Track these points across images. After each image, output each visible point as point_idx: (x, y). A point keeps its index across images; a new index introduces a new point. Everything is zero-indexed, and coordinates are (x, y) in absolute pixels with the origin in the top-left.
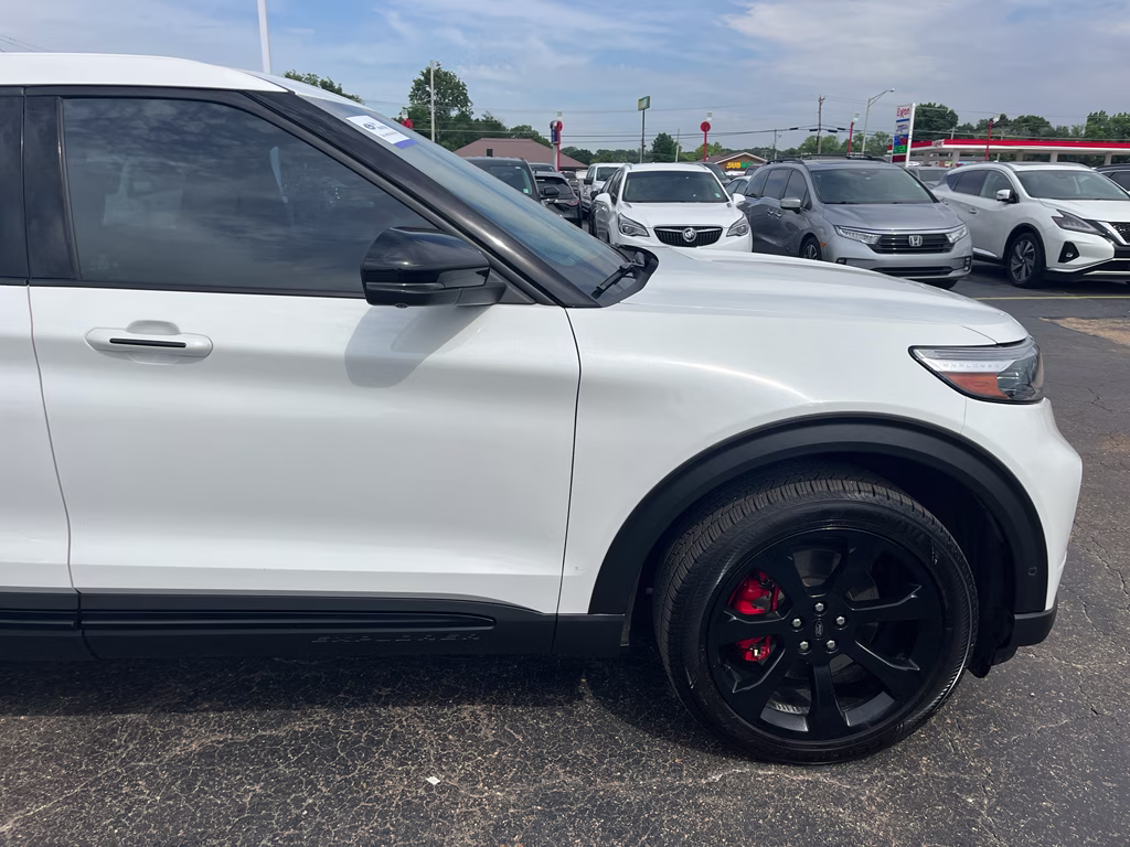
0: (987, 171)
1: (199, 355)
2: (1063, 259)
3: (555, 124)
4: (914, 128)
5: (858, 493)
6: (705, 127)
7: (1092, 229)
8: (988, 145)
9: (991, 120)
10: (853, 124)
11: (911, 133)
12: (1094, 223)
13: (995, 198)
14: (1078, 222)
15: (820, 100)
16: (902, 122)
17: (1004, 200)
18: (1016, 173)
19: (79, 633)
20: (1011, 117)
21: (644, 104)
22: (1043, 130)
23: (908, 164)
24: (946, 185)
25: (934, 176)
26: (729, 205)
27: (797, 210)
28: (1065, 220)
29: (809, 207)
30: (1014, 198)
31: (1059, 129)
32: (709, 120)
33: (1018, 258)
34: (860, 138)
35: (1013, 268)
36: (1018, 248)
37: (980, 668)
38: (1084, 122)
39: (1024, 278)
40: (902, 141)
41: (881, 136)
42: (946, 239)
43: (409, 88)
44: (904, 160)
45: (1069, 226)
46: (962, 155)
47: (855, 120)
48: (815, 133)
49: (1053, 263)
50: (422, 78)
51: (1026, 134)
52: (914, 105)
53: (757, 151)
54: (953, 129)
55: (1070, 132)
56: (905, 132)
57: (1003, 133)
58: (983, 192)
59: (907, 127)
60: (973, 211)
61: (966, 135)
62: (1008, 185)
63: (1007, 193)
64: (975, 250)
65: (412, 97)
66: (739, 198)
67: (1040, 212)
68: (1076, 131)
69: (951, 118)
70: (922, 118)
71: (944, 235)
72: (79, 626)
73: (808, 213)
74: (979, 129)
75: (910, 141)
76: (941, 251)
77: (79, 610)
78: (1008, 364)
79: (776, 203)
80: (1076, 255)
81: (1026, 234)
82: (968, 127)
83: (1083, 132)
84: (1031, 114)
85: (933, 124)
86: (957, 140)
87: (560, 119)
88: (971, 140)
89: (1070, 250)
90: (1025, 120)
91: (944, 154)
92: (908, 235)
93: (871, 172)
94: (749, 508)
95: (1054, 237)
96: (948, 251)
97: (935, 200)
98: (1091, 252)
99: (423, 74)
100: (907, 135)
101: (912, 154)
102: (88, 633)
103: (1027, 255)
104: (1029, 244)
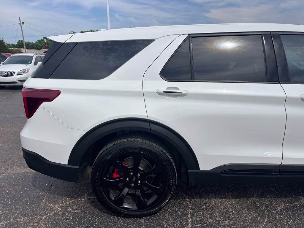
19: (278, 176)
72: (279, 174)
102: (280, 176)
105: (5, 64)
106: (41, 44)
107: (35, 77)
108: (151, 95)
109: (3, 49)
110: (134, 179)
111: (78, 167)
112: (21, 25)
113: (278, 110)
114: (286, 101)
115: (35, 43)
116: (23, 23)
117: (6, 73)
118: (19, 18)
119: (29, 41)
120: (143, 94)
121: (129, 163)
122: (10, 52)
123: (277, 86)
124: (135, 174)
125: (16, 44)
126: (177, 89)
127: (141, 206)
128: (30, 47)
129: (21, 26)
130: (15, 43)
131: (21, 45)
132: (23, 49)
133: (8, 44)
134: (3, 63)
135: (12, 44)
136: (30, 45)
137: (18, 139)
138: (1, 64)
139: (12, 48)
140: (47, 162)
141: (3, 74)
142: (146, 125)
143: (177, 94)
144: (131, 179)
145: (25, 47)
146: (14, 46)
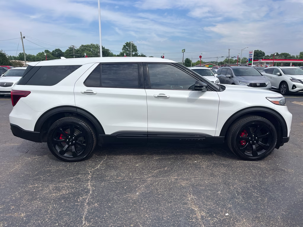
0: (274, 68)
1: (168, 98)
2: (293, 88)
3: (162, 57)
4: (254, 56)
5: (259, 118)
6: (201, 57)
7: (299, 82)
8: (273, 61)
9: (274, 54)
10: (238, 56)
11: (253, 58)
12: (300, 80)
13: (276, 75)
14: (296, 80)
15: (229, 50)
16: (250, 55)
17: (278, 75)
18: (281, 69)
19: (147, 138)
20: (279, 53)
21: (184, 51)
22: (288, 57)
23: (252, 65)
24: (264, 72)
25: (260, 69)
26: (214, 77)
27: (230, 78)
28: (293, 80)
29: (233, 77)
30: (281, 75)
31: (292, 56)
32: (201, 55)
33: (282, 88)
34: (240, 59)
35: (281, 91)
36: (282, 86)
37: (278, 147)
38: (299, 54)
39: (284, 93)
40: (251, 60)
41: (245, 59)
42: (265, 84)
43: (122, 47)
44: (251, 65)
45: (294, 81)
46: (266, 63)
47: (239, 55)
48: (228, 58)
49: (290, 89)
50: (125, 45)
51: (283, 57)
52: (253, 51)
53: (212, 62)
54: (264, 57)
55: (295, 57)
56: (251, 58)
57: (277, 58)
58: (273, 73)
59: (252, 56)
60: (271, 78)
61: (267, 58)
62: (279, 72)
63: (279, 73)
64: (272, 87)
65: (123, 49)
66: (216, 75)
67: (287, 78)
68: (297, 57)
69: (263, 54)
70: (256, 54)
71: (265, 83)
72: (147, 137)
73: (232, 78)
74: (271, 56)
75: (253, 60)
76: (264, 87)
77: (148, 134)
78: (280, 100)
79: (225, 76)
80: (296, 87)
81: (284, 83)
82: (268, 56)
83: (299, 57)
84: (285, 52)
85: (258, 55)
86: (265, 59)
87: (164, 55)
88: (269, 60)
89: (294, 87)
90: (283, 54)
91: (262, 63)
92: (256, 83)
93: (247, 69)
94: (243, 120)
95: (291, 84)
96: (266, 87)
97: (262, 75)
98: (299, 87)
99: (126, 44)
100: (252, 58)
101: (253, 63)
102: (148, 138)
103: (284, 88)
104: (285, 85)
105: (5, 76)
106: (43, 57)
107: (18, 84)
108: (78, 94)
109: (5, 62)
110: (71, 140)
111: (39, 132)
112: (22, 39)
113: (143, 102)
114: (147, 98)
115: (36, 55)
116: (24, 37)
117: (6, 84)
118: (21, 32)
119: (31, 54)
120: (74, 93)
121: (68, 131)
122: (11, 64)
123: (143, 90)
124: (71, 138)
125: (17, 57)
126: (92, 91)
127: (74, 155)
128: (31, 59)
129: (22, 41)
130: (17, 55)
131: (22, 57)
132: (23, 61)
133: (9, 56)
134: (3, 75)
135: (13, 57)
136: (31, 58)
137: (8, 118)
138: (1, 76)
139: (13, 61)
140: (23, 130)
141: (2, 85)
142: (75, 109)
143: (91, 93)
144: (69, 140)
145: (25, 59)
146: (15, 58)
